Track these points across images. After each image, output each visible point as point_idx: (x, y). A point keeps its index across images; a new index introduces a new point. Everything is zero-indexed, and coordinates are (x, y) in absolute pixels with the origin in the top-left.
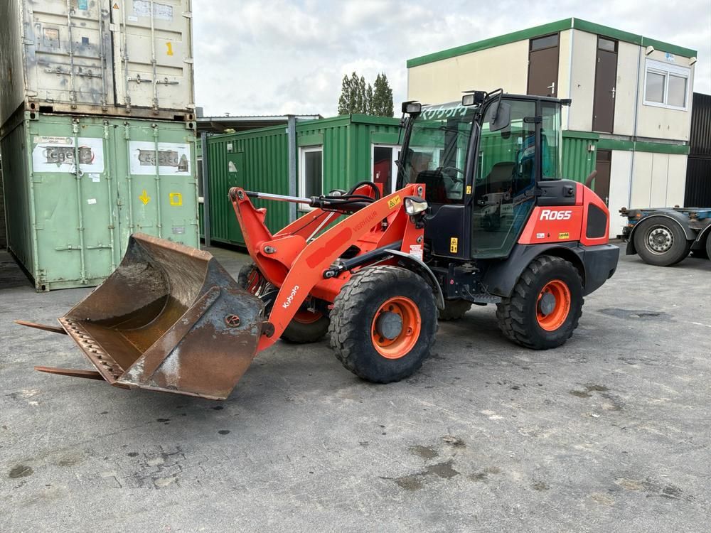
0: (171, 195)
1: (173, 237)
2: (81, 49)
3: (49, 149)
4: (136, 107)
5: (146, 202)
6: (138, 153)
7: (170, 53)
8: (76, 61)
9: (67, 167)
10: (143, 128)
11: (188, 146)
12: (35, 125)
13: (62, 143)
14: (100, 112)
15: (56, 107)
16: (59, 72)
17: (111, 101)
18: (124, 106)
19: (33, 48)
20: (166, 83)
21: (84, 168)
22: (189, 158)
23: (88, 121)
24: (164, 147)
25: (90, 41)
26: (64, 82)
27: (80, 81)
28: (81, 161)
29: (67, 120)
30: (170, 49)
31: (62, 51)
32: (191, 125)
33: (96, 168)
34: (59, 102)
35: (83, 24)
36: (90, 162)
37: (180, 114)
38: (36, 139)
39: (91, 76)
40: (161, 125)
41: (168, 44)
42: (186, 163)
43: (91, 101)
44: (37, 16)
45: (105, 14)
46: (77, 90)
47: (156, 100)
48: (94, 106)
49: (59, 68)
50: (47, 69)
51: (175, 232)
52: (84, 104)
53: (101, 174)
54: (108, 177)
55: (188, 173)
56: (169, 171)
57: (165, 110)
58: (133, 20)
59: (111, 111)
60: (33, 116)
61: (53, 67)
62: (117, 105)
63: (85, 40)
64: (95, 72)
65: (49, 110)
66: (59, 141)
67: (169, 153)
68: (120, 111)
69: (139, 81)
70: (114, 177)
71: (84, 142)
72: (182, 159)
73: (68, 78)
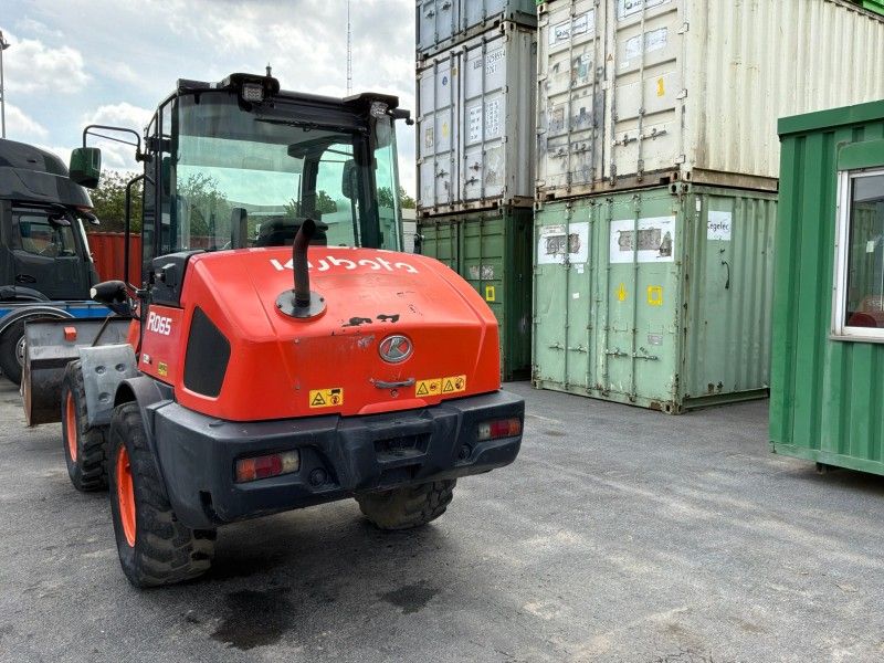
0: (650, 289)
1: (648, 347)
2: (579, 122)
3: (549, 239)
4: (621, 177)
5: (622, 298)
6: (618, 235)
7: (661, 93)
8: (574, 138)
9: (559, 259)
10: (624, 203)
11: (672, 219)
12: (541, 216)
13: (559, 232)
14: (589, 191)
15: (558, 194)
16: (561, 155)
17: (599, 176)
18: (609, 179)
19: (545, 136)
20: (654, 136)
21: (573, 258)
22: (673, 237)
23: (579, 203)
24: (645, 224)
25: (587, 111)
26: (563, 166)
27: (575, 160)
28: (569, 250)
29: (563, 205)
30: (661, 87)
31: (565, 131)
32: (674, 188)
33: (580, 258)
34: (559, 188)
35: (585, 93)
36: (576, 252)
37: (667, 174)
38: (542, 230)
39: (583, 151)
40: (645, 195)
41: (660, 82)
42: (669, 243)
43: (582, 180)
44: (552, 100)
45: (600, 72)
46: (572, 170)
47: (641, 162)
48: (584, 185)
49: (561, 151)
50: (554, 154)
51: (651, 341)
52: (577, 184)
53: (585, 264)
54: (591, 268)
55: (670, 259)
56: (649, 256)
57: (650, 173)
58: (624, 67)
59: (599, 188)
60: (537, 205)
61: (557, 150)
62: (604, 180)
63: (583, 110)
64: (588, 144)
65: (551, 197)
66: (557, 230)
67: (650, 231)
68: (606, 187)
69: (626, 143)
70: (595, 266)
71: (574, 228)
72: (666, 238)
73: (567, 158)
